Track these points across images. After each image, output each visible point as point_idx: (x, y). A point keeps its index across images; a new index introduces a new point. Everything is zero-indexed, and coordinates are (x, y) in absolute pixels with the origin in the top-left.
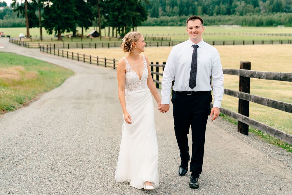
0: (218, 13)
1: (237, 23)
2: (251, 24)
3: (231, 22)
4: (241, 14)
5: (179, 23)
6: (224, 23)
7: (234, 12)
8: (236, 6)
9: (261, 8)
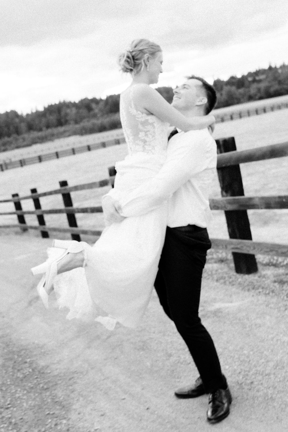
0: (48, 127)
1: (75, 133)
2: (92, 131)
3: (67, 134)
4: (76, 122)
5: (3, 148)
6: (59, 136)
7: (66, 122)
8: (67, 114)
9: (96, 111)
